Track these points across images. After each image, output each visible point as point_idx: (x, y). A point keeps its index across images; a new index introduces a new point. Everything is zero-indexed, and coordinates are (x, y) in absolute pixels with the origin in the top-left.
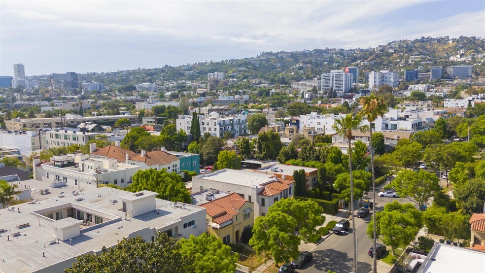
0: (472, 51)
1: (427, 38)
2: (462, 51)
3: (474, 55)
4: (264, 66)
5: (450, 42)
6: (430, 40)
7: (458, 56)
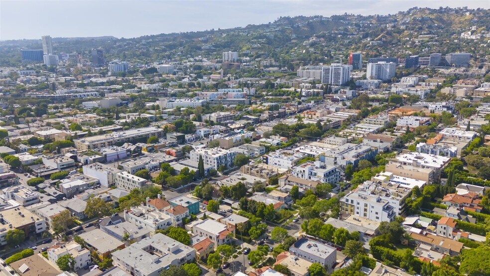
0: (483, 28)
1: (445, 9)
2: (474, 28)
3: (483, 33)
4: (279, 38)
5: (468, 14)
6: (448, 10)
7: (470, 33)
